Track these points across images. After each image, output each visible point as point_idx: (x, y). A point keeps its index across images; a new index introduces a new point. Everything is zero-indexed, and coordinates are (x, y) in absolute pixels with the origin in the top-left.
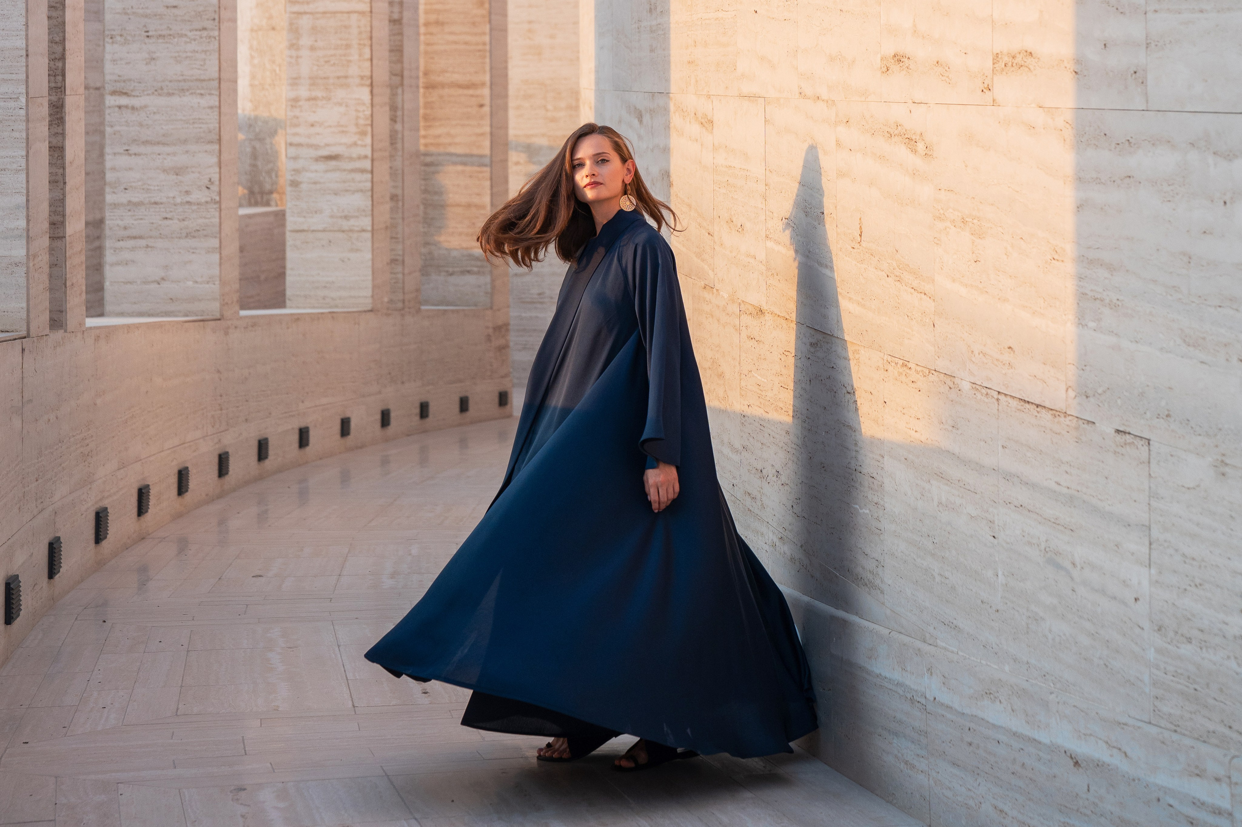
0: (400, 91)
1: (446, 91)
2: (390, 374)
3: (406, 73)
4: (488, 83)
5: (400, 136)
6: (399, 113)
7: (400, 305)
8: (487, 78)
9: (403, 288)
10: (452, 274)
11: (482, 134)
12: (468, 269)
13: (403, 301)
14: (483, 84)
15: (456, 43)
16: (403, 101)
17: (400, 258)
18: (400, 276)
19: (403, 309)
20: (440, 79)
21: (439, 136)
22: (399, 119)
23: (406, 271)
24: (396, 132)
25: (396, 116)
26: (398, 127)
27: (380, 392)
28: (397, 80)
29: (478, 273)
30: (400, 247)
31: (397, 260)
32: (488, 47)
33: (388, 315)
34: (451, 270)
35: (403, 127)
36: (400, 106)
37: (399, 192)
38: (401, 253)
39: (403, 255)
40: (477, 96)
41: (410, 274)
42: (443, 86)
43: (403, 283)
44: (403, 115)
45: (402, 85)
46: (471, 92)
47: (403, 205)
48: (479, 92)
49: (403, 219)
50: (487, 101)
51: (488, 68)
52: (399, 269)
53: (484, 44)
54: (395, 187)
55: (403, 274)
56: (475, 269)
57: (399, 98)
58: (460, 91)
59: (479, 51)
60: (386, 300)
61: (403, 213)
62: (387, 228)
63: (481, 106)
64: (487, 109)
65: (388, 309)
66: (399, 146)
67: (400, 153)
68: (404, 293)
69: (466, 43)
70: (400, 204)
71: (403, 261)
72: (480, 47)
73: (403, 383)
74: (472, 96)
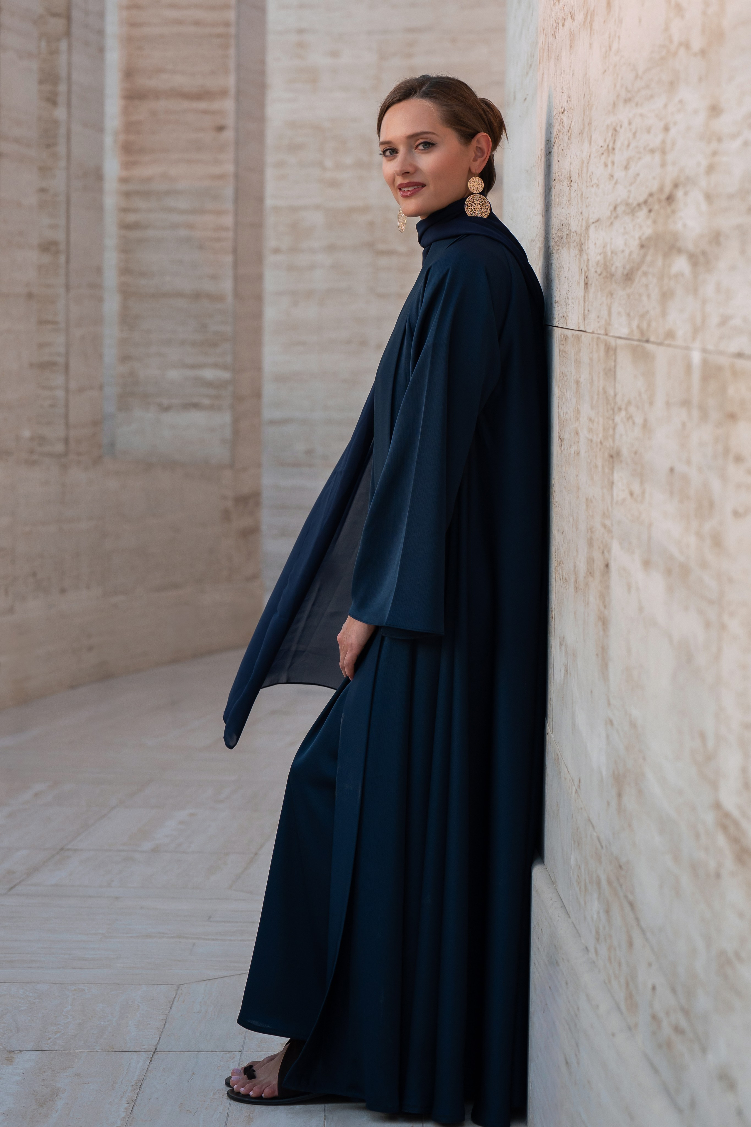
0: (63, 45)
1: (162, 104)
2: (34, 574)
3: (76, 15)
4: (232, 91)
5: (63, 130)
6: (62, 88)
7: (60, 448)
8: (231, 82)
9: (66, 416)
10: (167, 409)
11: (221, 177)
12: (195, 400)
13: (66, 441)
14: (224, 93)
15: (179, 22)
16: (69, 64)
17: (61, 360)
18: (60, 394)
19: (66, 454)
20: (152, 83)
21: (149, 180)
22: (62, 99)
23: (73, 385)
24: (56, 122)
25: (56, 94)
26: (60, 113)
27: (11, 610)
28: (57, 25)
29: (211, 408)
30: (60, 339)
31: (54, 364)
32: (232, 30)
33: (33, 463)
34: (166, 402)
35: (69, 114)
36: (63, 73)
37: (60, 236)
38: (62, 350)
39: (67, 354)
40: (214, 113)
41: (81, 390)
42: (157, 94)
43: (67, 405)
44: (69, 92)
45: (68, 34)
46: (203, 105)
47: (68, 261)
48: (216, 105)
49: (68, 287)
50: (230, 121)
51: (232, 65)
52: (59, 380)
53: (227, 24)
54: (53, 227)
55: (67, 391)
56: (206, 401)
57: (63, 59)
58: (186, 104)
59: (219, 36)
60: (27, 433)
61: (67, 275)
62: (30, 296)
63: (221, 129)
64: (229, 135)
65: (32, 452)
66: (62, 149)
67: (63, 164)
68: (67, 425)
69: (197, 23)
70: (62, 259)
71: (67, 366)
72: (220, 30)
73: (63, 591)
74: (205, 112)
